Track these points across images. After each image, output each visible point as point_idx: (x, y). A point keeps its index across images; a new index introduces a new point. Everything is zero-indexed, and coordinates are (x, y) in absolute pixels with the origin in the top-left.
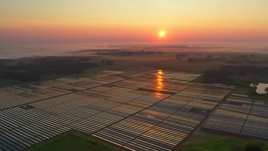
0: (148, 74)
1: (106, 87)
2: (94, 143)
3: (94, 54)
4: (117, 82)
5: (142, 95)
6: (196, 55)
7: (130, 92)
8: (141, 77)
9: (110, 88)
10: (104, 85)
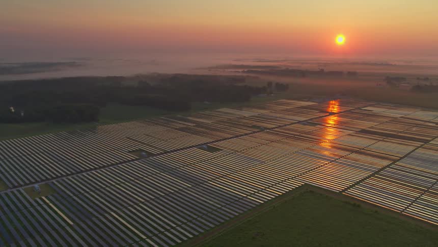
0: (359, 108)
1: (305, 124)
2: (354, 205)
3: (244, 72)
4: (317, 118)
5: (374, 141)
6: (418, 79)
7: (349, 135)
8: (350, 111)
9: (313, 127)
10: (299, 122)
